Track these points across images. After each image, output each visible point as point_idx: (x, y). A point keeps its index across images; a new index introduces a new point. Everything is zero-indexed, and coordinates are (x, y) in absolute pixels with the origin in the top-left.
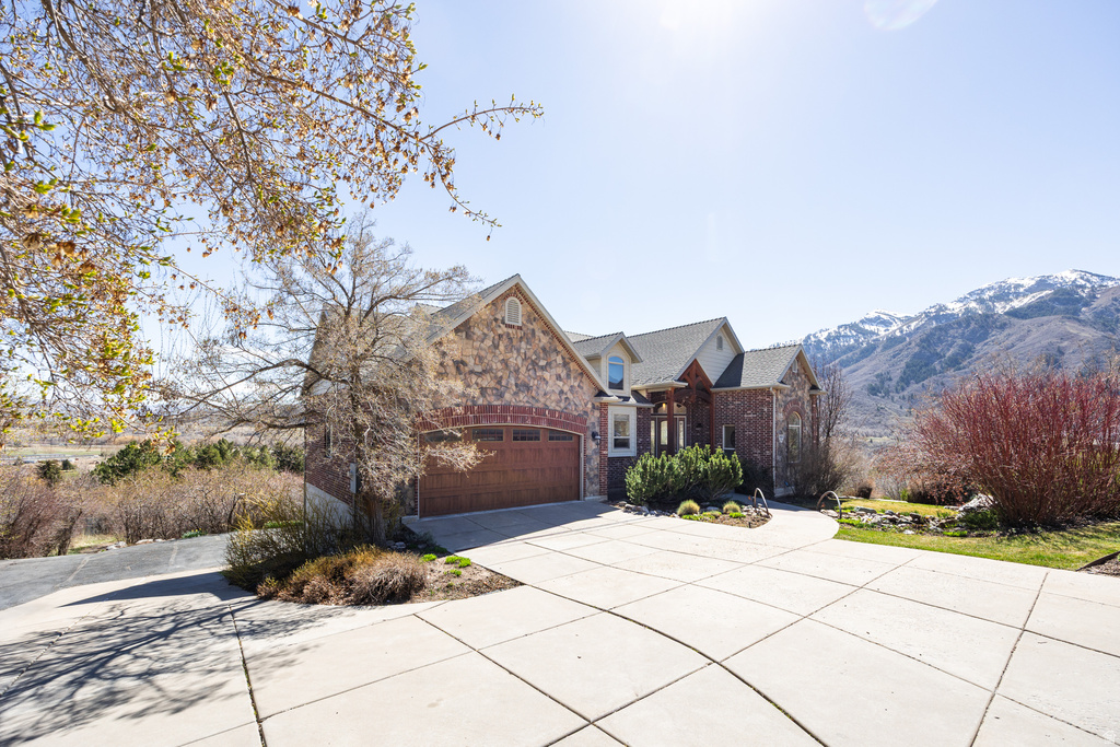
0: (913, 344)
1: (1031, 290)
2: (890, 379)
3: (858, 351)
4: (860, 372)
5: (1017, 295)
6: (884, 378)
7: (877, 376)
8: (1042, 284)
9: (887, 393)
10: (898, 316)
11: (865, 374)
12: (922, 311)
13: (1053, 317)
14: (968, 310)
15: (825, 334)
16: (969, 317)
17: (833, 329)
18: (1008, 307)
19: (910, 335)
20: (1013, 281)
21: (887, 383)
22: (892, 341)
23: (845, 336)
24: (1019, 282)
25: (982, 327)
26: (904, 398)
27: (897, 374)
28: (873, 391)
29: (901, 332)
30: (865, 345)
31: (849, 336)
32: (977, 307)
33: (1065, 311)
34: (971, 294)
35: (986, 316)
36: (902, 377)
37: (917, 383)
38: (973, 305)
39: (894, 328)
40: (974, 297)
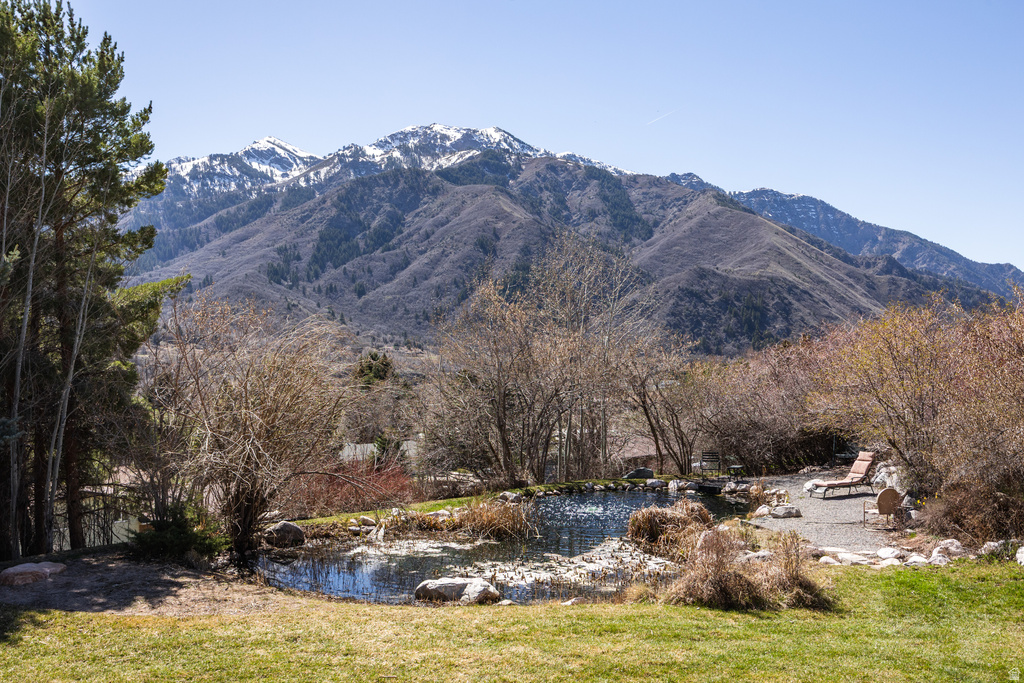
0: (329, 203)
1: (458, 146)
2: (299, 258)
3: (244, 204)
4: (253, 241)
5: (445, 150)
6: (288, 254)
7: (280, 251)
8: (469, 140)
9: (296, 281)
10: (299, 154)
11: (260, 246)
12: (334, 151)
13: (486, 187)
14: (391, 161)
15: (188, 167)
16: (394, 171)
17: (202, 159)
18: (435, 166)
19: (320, 187)
20: (437, 128)
21: (294, 264)
22: (296, 195)
23: (222, 175)
24: (444, 132)
25: (412, 188)
26: (319, 291)
27: (307, 250)
28: (276, 275)
29: (307, 180)
30: (254, 196)
31: (228, 176)
32: (401, 158)
33: (495, 181)
34: (393, 137)
35: (417, 173)
36: (314, 256)
37: (336, 267)
38: (397, 154)
39: (296, 173)
40: (397, 143)
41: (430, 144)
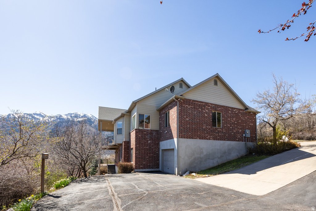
5: (79, 117)
8: (85, 116)
15: (18, 115)
17: (22, 114)
33: (89, 124)
35: (73, 121)
38: (69, 117)
39: (46, 119)
40: (70, 115)
41: (76, 116)
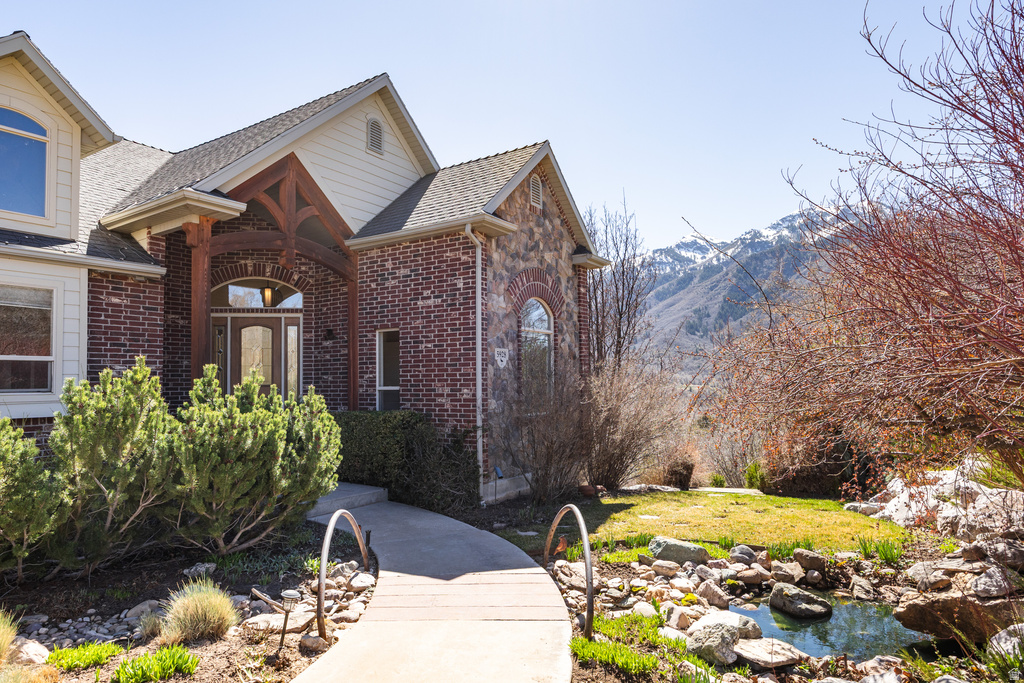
0: (730, 275)
2: (708, 316)
3: (674, 281)
4: (677, 306)
6: (702, 314)
7: (695, 312)
9: (706, 332)
10: (715, 242)
11: (682, 309)
12: (738, 237)
14: (781, 238)
16: (782, 247)
18: (816, 238)
19: (726, 264)
20: (820, 208)
21: (705, 320)
22: (709, 270)
23: (661, 263)
24: (825, 210)
25: (795, 257)
27: (715, 309)
28: (692, 329)
29: (718, 260)
30: (682, 274)
31: (665, 263)
32: (789, 235)
34: (783, 220)
36: (719, 313)
37: (735, 320)
